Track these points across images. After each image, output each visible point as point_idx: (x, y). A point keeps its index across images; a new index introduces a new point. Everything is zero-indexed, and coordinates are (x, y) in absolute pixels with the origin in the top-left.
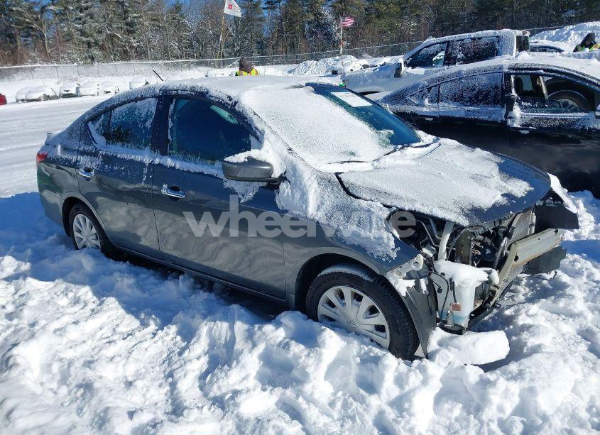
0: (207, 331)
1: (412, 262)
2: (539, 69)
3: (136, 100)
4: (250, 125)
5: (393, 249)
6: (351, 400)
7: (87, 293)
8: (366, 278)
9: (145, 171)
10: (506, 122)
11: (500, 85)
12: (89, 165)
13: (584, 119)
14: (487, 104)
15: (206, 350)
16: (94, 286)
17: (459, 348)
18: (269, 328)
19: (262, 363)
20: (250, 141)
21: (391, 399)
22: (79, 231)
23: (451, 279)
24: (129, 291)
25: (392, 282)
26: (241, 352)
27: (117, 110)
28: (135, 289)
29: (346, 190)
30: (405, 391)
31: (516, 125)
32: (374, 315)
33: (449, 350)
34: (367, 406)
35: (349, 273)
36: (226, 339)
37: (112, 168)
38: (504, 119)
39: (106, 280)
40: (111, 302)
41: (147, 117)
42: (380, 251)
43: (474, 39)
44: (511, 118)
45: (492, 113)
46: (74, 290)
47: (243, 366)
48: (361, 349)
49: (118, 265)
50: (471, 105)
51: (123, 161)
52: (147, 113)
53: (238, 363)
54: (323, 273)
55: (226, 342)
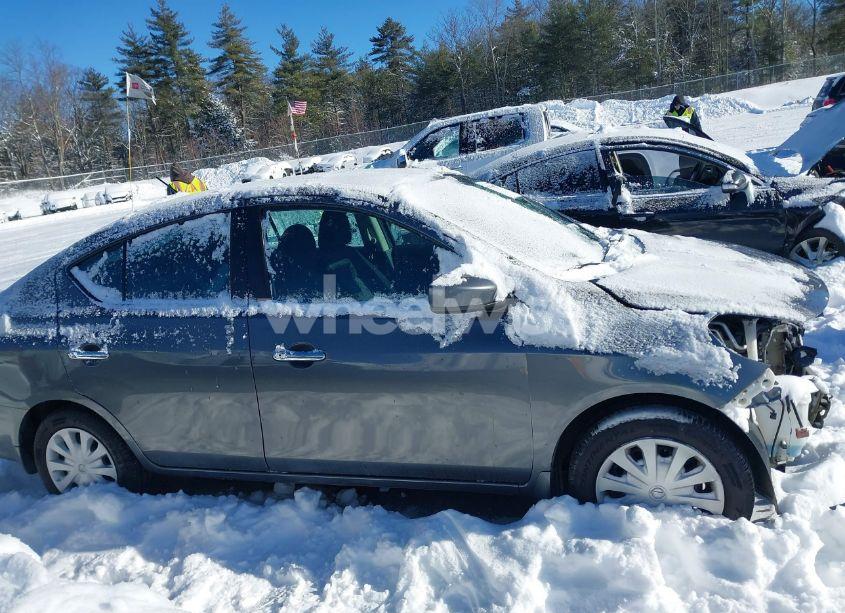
0: (420, 564)
1: (761, 380)
2: (641, 142)
3: (181, 220)
4: (433, 233)
5: (731, 369)
6: (719, 599)
7: (133, 559)
8: (681, 420)
9: (230, 329)
10: (615, 210)
11: (595, 165)
12: (92, 339)
13: (705, 196)
14: (584, 189)
15: (433, 594)
16: (140, 546)
17: (814, 488)
18: (530, 531)
19: (548, 585)
20: (436, 256)
21: (770, 581)
22: (61, 459)
23: (787, 398)
24: (221, 536)
25: (731, 415)
26: (511, 579)
27: (138, 241)
28: (229, 530)
29: (621, 301)
30: (785, 564)
31: (630, 211)
32: (695, 470)
33: (804, 494)
34: (748, 600)
35: (653, 417)
36: (462, 566)
37: (150, 335)
38: (611, 206)
39: (156, 529)
40: (196, 562)
41: (213, 245)
42: (712, 375)
43: (492, 118)
44: (620, 203)
45: (592, 201)
46: (105, 562)
47: (526, 598)
48: (689, 524)
49: (163, 500)
50: (564, 194)
51: (175, 321)
52: (211, 238)
53: (515, 596)
54: (604, 427)
55: (464, 570)
